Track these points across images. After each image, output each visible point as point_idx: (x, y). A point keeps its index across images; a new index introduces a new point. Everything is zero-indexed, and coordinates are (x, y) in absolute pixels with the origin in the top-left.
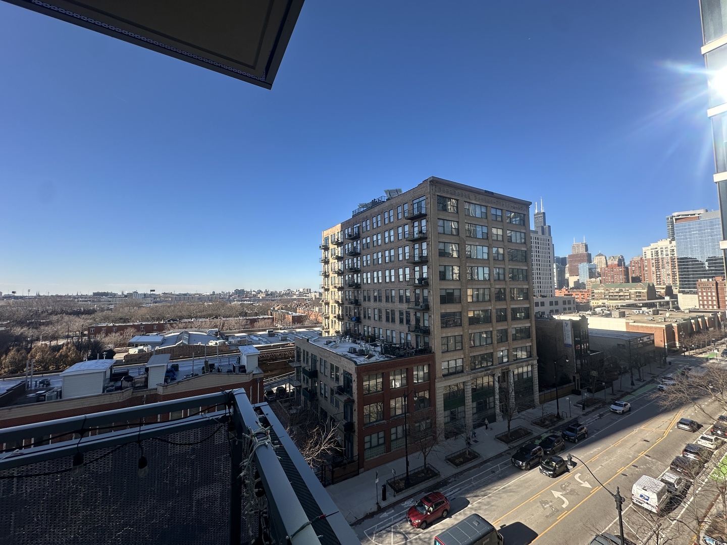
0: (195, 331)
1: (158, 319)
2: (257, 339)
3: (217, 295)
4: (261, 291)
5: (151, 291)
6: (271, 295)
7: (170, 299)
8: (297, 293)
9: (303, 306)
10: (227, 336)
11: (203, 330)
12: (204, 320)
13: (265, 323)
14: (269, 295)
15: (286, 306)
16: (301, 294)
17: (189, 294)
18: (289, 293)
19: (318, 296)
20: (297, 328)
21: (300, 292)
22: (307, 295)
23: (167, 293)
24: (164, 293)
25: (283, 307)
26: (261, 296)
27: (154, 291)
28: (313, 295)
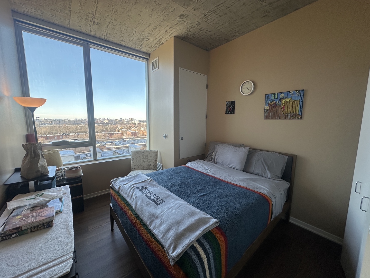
0: (82, 139)
1: (55, 133)
2: (118, 143)
3: (79, 120)
4: (104, 119)
5: (37, 117)
6: (112, 121)
7: (51, 123)
8: (126, 120)
9: (133, 127)
10: (101, 142)
11: (86, 139)
12: (83, 134)
13: (118, 136)
14: (110, 121)
15: (125, 127)
16: (128, 121)
17: (61, 120)
18: (121, 120)
19: (138, 122)
20: (135, 138)
21: (128, 120)
22: (132, 121)
23: (46, 119)
24: (45, 119)
25: (123, 127)
26: (106, 122)
27: (39, 117)
28: (135, 122)
